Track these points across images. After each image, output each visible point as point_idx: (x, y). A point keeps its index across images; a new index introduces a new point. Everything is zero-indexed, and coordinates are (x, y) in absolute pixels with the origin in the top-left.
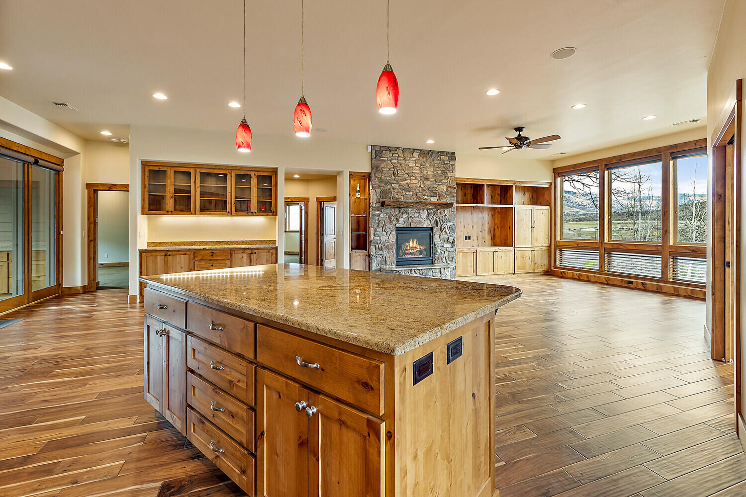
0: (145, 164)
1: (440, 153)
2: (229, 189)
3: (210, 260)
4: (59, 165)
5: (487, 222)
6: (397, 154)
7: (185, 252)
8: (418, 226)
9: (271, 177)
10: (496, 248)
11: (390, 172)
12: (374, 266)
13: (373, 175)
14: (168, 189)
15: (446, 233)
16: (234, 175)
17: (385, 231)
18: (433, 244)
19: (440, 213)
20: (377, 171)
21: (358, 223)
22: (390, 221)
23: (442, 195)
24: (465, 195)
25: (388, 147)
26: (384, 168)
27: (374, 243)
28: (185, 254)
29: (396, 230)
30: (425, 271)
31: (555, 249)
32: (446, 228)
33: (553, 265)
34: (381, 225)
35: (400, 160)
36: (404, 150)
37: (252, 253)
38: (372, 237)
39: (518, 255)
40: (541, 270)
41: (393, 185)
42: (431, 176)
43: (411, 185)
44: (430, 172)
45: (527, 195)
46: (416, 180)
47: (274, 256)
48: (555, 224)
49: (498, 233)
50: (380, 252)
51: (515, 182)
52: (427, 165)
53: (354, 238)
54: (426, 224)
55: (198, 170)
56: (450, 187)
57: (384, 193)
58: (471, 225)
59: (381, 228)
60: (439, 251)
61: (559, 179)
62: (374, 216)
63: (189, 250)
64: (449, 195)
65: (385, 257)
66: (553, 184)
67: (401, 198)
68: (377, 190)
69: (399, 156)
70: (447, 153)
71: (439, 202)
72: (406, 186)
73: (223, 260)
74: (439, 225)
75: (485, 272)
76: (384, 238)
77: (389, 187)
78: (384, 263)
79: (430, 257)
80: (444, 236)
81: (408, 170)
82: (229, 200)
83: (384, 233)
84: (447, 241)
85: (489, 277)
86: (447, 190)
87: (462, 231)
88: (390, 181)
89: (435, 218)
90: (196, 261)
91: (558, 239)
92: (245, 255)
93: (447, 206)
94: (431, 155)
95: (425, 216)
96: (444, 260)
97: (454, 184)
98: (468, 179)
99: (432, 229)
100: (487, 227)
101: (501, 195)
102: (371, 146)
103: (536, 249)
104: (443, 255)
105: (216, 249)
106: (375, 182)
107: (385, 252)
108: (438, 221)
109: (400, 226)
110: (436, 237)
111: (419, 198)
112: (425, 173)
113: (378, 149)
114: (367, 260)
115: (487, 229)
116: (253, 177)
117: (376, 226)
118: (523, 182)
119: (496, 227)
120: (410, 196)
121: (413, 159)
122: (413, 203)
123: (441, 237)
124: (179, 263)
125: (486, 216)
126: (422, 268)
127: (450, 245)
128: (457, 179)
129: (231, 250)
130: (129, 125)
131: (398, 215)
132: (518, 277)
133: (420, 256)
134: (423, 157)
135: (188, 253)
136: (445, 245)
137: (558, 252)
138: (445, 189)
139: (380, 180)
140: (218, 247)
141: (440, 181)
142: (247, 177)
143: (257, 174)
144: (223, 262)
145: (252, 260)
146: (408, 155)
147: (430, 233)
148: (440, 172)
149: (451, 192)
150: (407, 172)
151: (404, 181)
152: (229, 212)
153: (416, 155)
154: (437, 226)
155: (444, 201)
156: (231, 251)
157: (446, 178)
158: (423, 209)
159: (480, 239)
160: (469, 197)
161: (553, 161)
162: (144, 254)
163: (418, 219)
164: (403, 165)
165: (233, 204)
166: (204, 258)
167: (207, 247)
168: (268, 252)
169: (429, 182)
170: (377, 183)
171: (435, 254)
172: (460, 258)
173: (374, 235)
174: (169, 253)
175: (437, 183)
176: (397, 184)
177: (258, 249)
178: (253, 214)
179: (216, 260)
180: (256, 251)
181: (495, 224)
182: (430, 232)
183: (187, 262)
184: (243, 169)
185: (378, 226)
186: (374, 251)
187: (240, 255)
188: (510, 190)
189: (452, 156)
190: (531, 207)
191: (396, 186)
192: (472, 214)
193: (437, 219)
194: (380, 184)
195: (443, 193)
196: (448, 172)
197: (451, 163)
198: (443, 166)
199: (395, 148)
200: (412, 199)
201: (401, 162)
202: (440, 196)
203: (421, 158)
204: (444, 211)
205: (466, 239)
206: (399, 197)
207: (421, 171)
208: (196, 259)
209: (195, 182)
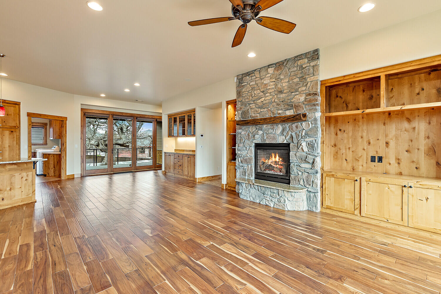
0: (168, 116)
1: (296, 58)
2: (186, 123)
5: (422, 135)
6: (255, 76)
8: (273, 142)
11: (249, 94)
12: (239, 176)
13: (237, 100)
14: (172, 126)
15: (303, 151)
16: (187, 116)
18: (290, 162)
19: (297, 127)
20: (240, 96)
22: (249, 137)
23: (299, 106)
25: (248, 73)
26: (245, 92)
27: (238, 156)
28: (173, 155)
29: (255, 146)
30: (263, 189)
32: (303, 144)
34: (242, 141)
36: (260, 70)
37: (188, 157)
38: (237, 151)
41: (251, 105)
42: (286, 88)
43: (265, 102)
44: (285, 84)
46: (271, 95)
50: (241, 164)
52: (282, 77)
54: (281, 140)
55: (178, 116)
56: (310, 94)
57: (245, 114)
58: (382, 142)
59: (242, 144)
60: (296, 170)
62: (238, 133)
64: (308, 105)
65: (245, 169)
67: (257, 116)
68: (239, 112)
69: (256, 78)
70: (306, 54)
71: (296, 114)
72: (262, 104)
74: (295, 141)
75: (380, 213)
76: (245, 153)
77: (248, 107)
78: (244, 174)
79: (287, 175)
80: (301, 153)
81: (264, 88)
83: (244, 148)
84: (306, 160)
86: (306, 99)
87: (364, 149)
88: (249, 102)
89: (290, 133)
94: (286, 65)
95: (279, 132)
96: (302, 182)
97: (318, 89)
99: (288, 145)
100: (422, 144)
102: (237, 76)
104: (300, 176)
107: (244, 165)
108: (294, 136)
109: (257, 142)
110: (292, 154)
111: (273, 113)
112: (279, 86)
113: (241, 77)
115: (423, 148)
117: (239, 142)
120: (265, 113)
121: (268, 75)
122: (267, 119)
123: (298, 154)
127: (309, 166)
131: (255, 132)
134: (278, 70)
136: (303, 165)
138: (303, 98)
139: (243, 103)
141: (297, 91)
145: (189, 161)
146: (263, 73)
147: (286, 150)
148: (297, 80)
149: (310, 101)
150: (262, 90)
151: (260, 99)
152: (186, 135)
153: (271, 70)
154: (293, 143)
155: (299, 112)
156: (183, 155)
157: (305, 84)
158: (277, 125)
159: (405, 162)
162: (165, 154)
163: (272, 135)
164: (259, 85)
165: (187, 131)
168: (193, 157)
169: (284, 95)
171: (291, 173)
172: (329, 183)
174: (170, 154)
175: (293, 94)
176: (254, 103)
177: (190, 155)
178: (192, 135)
179: (179, 159)
182: (286, 148)
184: (189, 112)
186: (238, 163)
187: (185, 158)
189: (314, 55)
191: (253, 106)
193: (293, 134)
194: (241, 107)
195: (300, 104)
196: (307, 76)
197: (312, 64)
198: (300, 71)
199: (252, 71)
200: (267, 115)
201: (258, 82)
202: (297, 107)
203: (276, 72)
204: (301, 124)
205: (372, 161)
206: (256, 115)
207: (276, 85)
208: (175, 158)
209: (178, 121)
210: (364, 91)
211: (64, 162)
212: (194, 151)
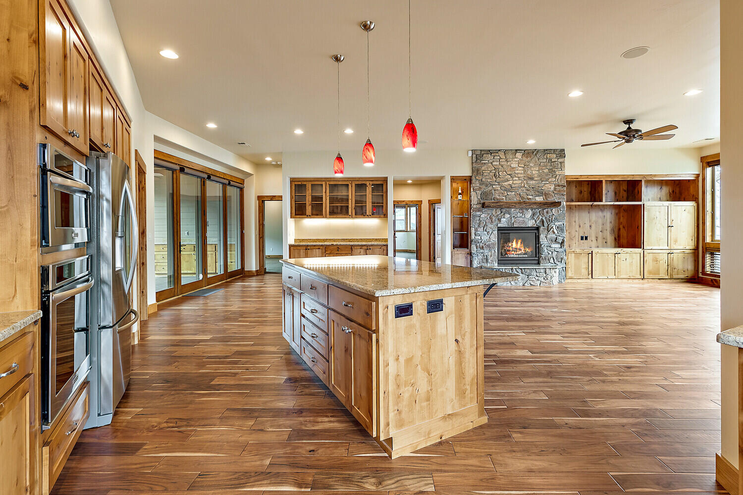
0: (292, 180)
1: (546, 151)
2: (350, 197)
3: (337, 254)
4: (242, 184)
5: (608, 221)
6: (499, 156)
7: (319, 247)
8: (522, 226)
9: (382, 185)
10: (619, 250)
11: (491, 174)
12: (476, 264)
13: (473, 178)
14: (307, 198)
15: (554, 233)
16: (354, 185)
17: (486, 231)
18: (538, 244)
19: (547, 212)
20: (477, 174)
21: (462, 223)
22: (491, 221)
23: (549, 194)
24: (581, 192)
25: (489, 151)
26: (485, 171)
27: (475, 242)
28: (319, 249)
29: (498, 230)
30: (528, 271)
31: (703, 252)
32: (554, 227)
33: (700, 270)
34: (482, 225)
35: (502, 162)
36: (506, 152)
37: (367, 249)
38: (473, 237)
39: (649, 258)
40: (682, 276)
41: (494, 186)
42: (536, 175)
43: (513, 186)
44: (535, 172)
45: (666, 190)
46: (519, 180)
47: (386, 250)
48: (704, 223)
49: (624, 233)
50: (482, 251)
51: (644, 176)
52: (531, 165)
53: (458, 237)
54: (531, 224)
55: (328, 183)
56: (559, 186)
57: (485, 195)
58: (588, 225)
59: (482, 228)
60: (546, 251)
61: (709, 170)
62: (475, 216)
63: (322, 245)
64: (557, 194)
65: (487, 256)
66: (701, 176)
67: (503, 199)
68: (477, 192)
69: (500, 158)
70: (555, 150)
71: (546, 201)
72: (509, 187)
73: (346, 253)
74: (546, 224)
75: (604, 274)
76: (485, 238)
77: (490, 188)
78: (485, 261)
79: (536, 257)
80: (551, 235)
81: (510, 171)
82: (350, 206)
83: (485, 232)
84: (556, 241)
85: (608, 280)
86: (555, 189)
87: (576, 231)
88: (491, 183)
89: (541, 217)
90: (327, 254)
91: (708, 240)
92: (362, 249)
93: (554, 206)
94: (536, 154)
95: (529, 216)
96: (552, 260)
97: (564, 182)
98: (581, 176)
99: (538, 229)
100: (608, 227)
101: (627, 191)
102: (472, 150)
103: (675, 251)
104: (550, 255)
105: (341, 245)
106: (476, 184)
107: (486, 251)
108: (545, 221)
109: (502, 226)
110: (542, 236)
111: (522, 198)
112: (529, 172)
113: (479, 153)
114: (469, 258)
115: (609, 229)
116: (368, 186)
117: (476, 226)
118: (655, 176)
119: (621, 227)
120: (513, 197)
121: (516, 159)
122: (515, 203)
123: (548, 236)
124: (315, 255)
125: (609, 216)
126: (524, 267)
127: (558, 246)
128: (568, 177)
129: (352, 246)
130: (282, 153)
131: (500, 215)
132: (648, 283)
133: (524, 256)
134: (527, 157)
135: (321, 247)
136: (553, 246)
137: (708, 257)
138: (552, 187)
139: (481, 182)
140: (342, 243)
141: (547, 180)
142: (364, 186)
143: (371, 183)
146: (510, 156)
147: (536, 233)
148: (546, 171)
149: (559, 191)
150: (509, 173)
151: (506, 182)
152: (350, 215)
153: (519, 155)
154: (544, 226)
155: (551, 200)
157: (554, 176)
158: (527, 209)
159: (600, 239)
160: (586, 194)
161: (701, 149)
162: (292, 248)
163: (521, 219)
164: (505, 167)
165: (353, 208)
166: (332, 252)
167: (335, 243)
168: (382, 247)
169: (534, 182)
170: (478, 185)
171: (541, 254)
172: (571, 259)
173: (475, 235)
174: (309, 248)
175: (543, 182)
176: (499, 185)
177: (372, 245)
178: (369, 216)
179: (341, 254)
180: (371, 247)
181: (620, 223)
182: (536, 231)
183: (320, 255)
184: (361, 179)
185: (479, 226)
186: (475, 249)
187: (359, 249)
188: (638, 185)
189: (561, 153)
190: (667, 203)
191: (498, 187)
192: (589, 213)
193: (544, 218)
194: (481, 186)
195: (550, 192)
196: (556, 170)
197: (560, 160)
198: (550, 164)
199: (496, 150)
200: (515, 199)
201: (503, 163)
202: (546, 195)
203: (524, 159)
204: (552, 210)
205: (581, 240)
206: (501, 198)
207: (525, 171)
208: (326, 252)
209: (325, 192)
210: (576, 187)
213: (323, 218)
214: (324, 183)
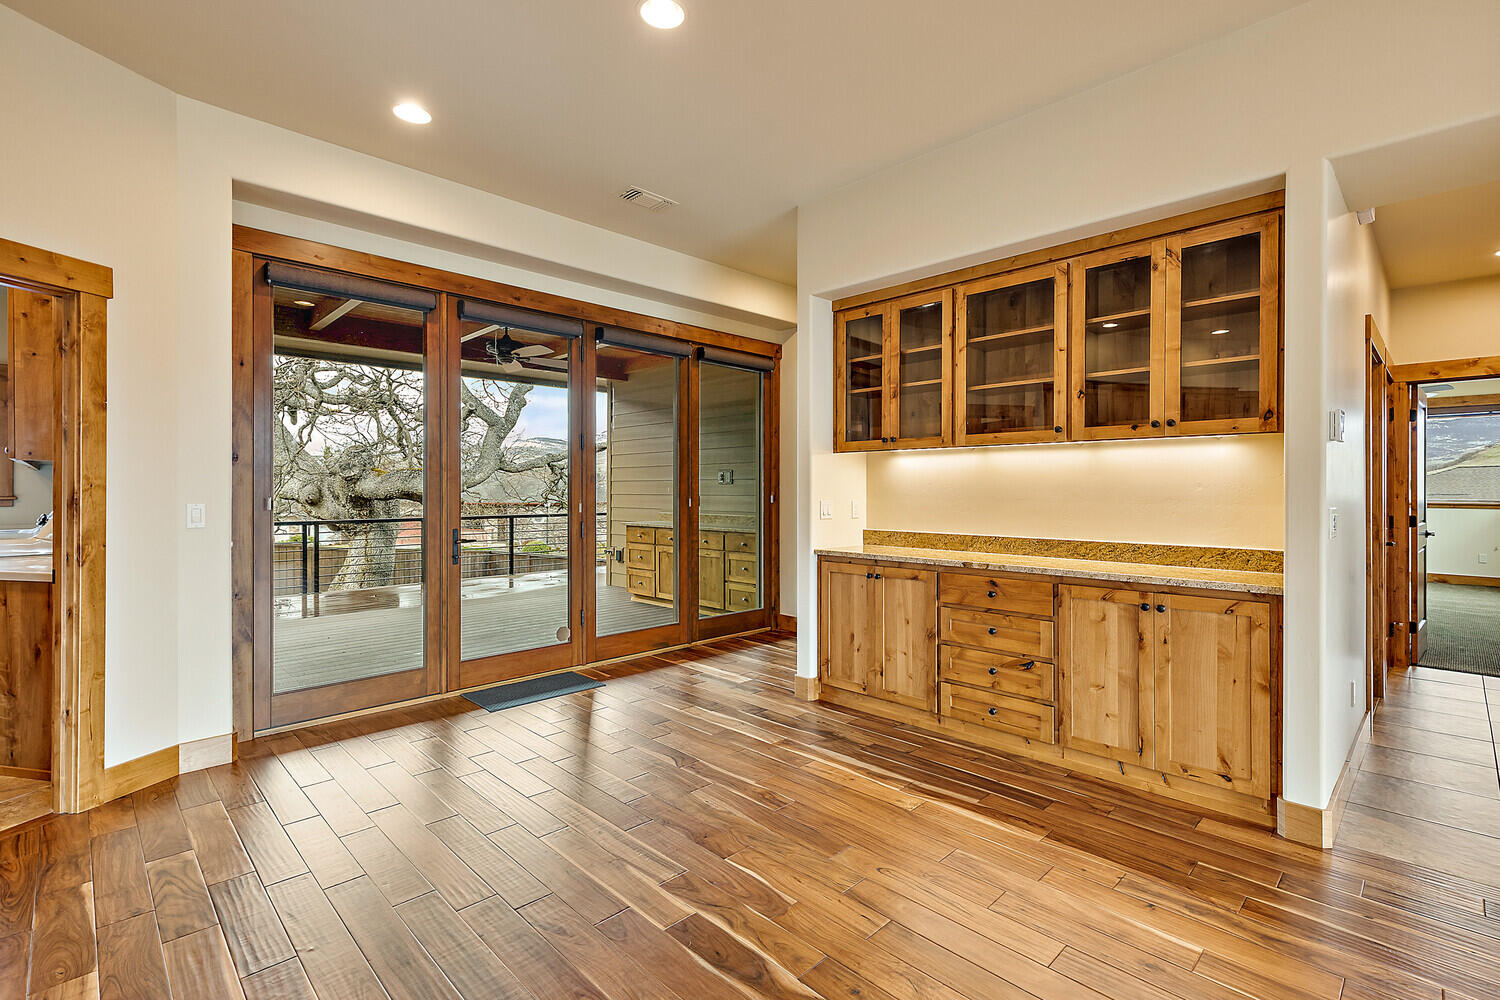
0: (838, 309)
2: (1060, 340)
3: (988, 610)
7: (916, 572)
14: (885, 371)
16: (1080, 277)
28: (915, 578)
37: (1144, 607)
47: (1261, 637)
55: (961, 290)
63: (927, 567)
73: (1030, 616)
82: (1060, 384)
92: (1113, 611)
105: (1003, 572)
116: (1162, 264)
124: (899, 605)
129: (1061, 579)
130: (796, 208)
135: (923, 574)
140: (1009, 561)
142: (1140, 269)
143: (1179, 244)
144: (1029, 624)
145: (1148, 637)
152: (1058, 430)
156: (1058, 587)
162: (825, 565)
165: (1075, 393)
166: (968, 600)
167: (976, 557)
168: (1230, 611)
174: (878, 570)
177: (1174, 590)
178: (1163, 429)
179: (1006, 614)
180: (1167, 601)
183: (921, 604)
184: (1118, 240)
187: (1094, 609)
208: (943, 599)
209: (953, 335)
211: (79, 656)
212: (1273, 561)
213: (943, 444)
214: (945, 297)
